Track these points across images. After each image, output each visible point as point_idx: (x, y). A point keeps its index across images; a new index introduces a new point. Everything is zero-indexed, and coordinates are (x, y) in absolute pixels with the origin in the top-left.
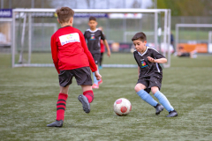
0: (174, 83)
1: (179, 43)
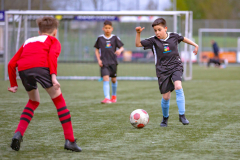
0: (196, 98)
1: (203, 51)
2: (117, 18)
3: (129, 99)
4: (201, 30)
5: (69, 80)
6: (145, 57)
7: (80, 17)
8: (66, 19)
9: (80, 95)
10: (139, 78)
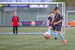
1: (68, 21)
2: (28, 6)
3: (38, 42)
4: (67, 11)
5: (8, 34)
6: (42, 24)
7: (11, 5)
8: (5, 6)
9: (16, 41)
10: (40, 33)
